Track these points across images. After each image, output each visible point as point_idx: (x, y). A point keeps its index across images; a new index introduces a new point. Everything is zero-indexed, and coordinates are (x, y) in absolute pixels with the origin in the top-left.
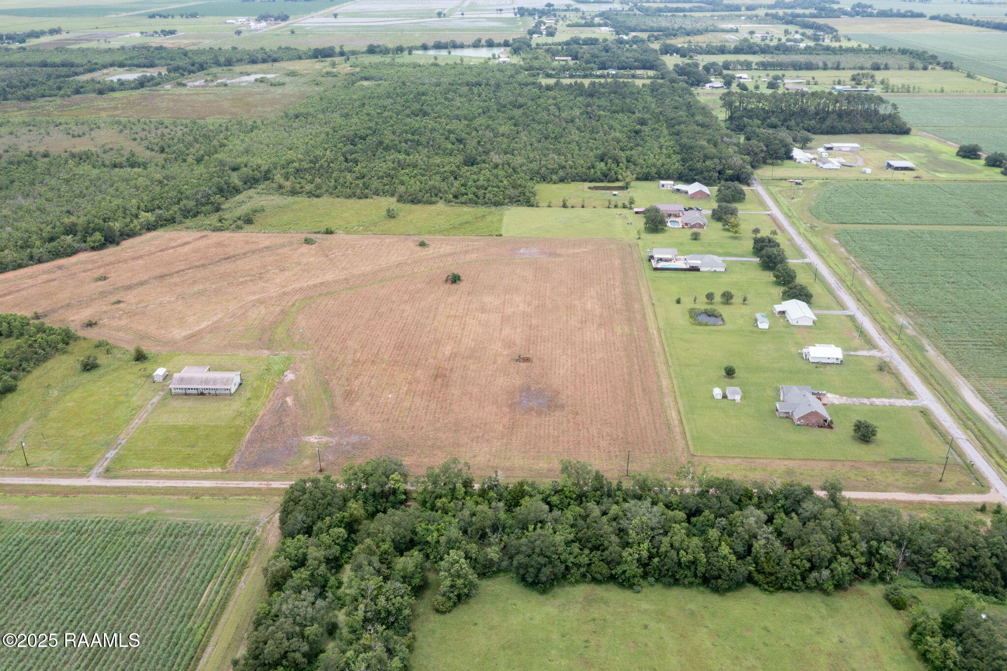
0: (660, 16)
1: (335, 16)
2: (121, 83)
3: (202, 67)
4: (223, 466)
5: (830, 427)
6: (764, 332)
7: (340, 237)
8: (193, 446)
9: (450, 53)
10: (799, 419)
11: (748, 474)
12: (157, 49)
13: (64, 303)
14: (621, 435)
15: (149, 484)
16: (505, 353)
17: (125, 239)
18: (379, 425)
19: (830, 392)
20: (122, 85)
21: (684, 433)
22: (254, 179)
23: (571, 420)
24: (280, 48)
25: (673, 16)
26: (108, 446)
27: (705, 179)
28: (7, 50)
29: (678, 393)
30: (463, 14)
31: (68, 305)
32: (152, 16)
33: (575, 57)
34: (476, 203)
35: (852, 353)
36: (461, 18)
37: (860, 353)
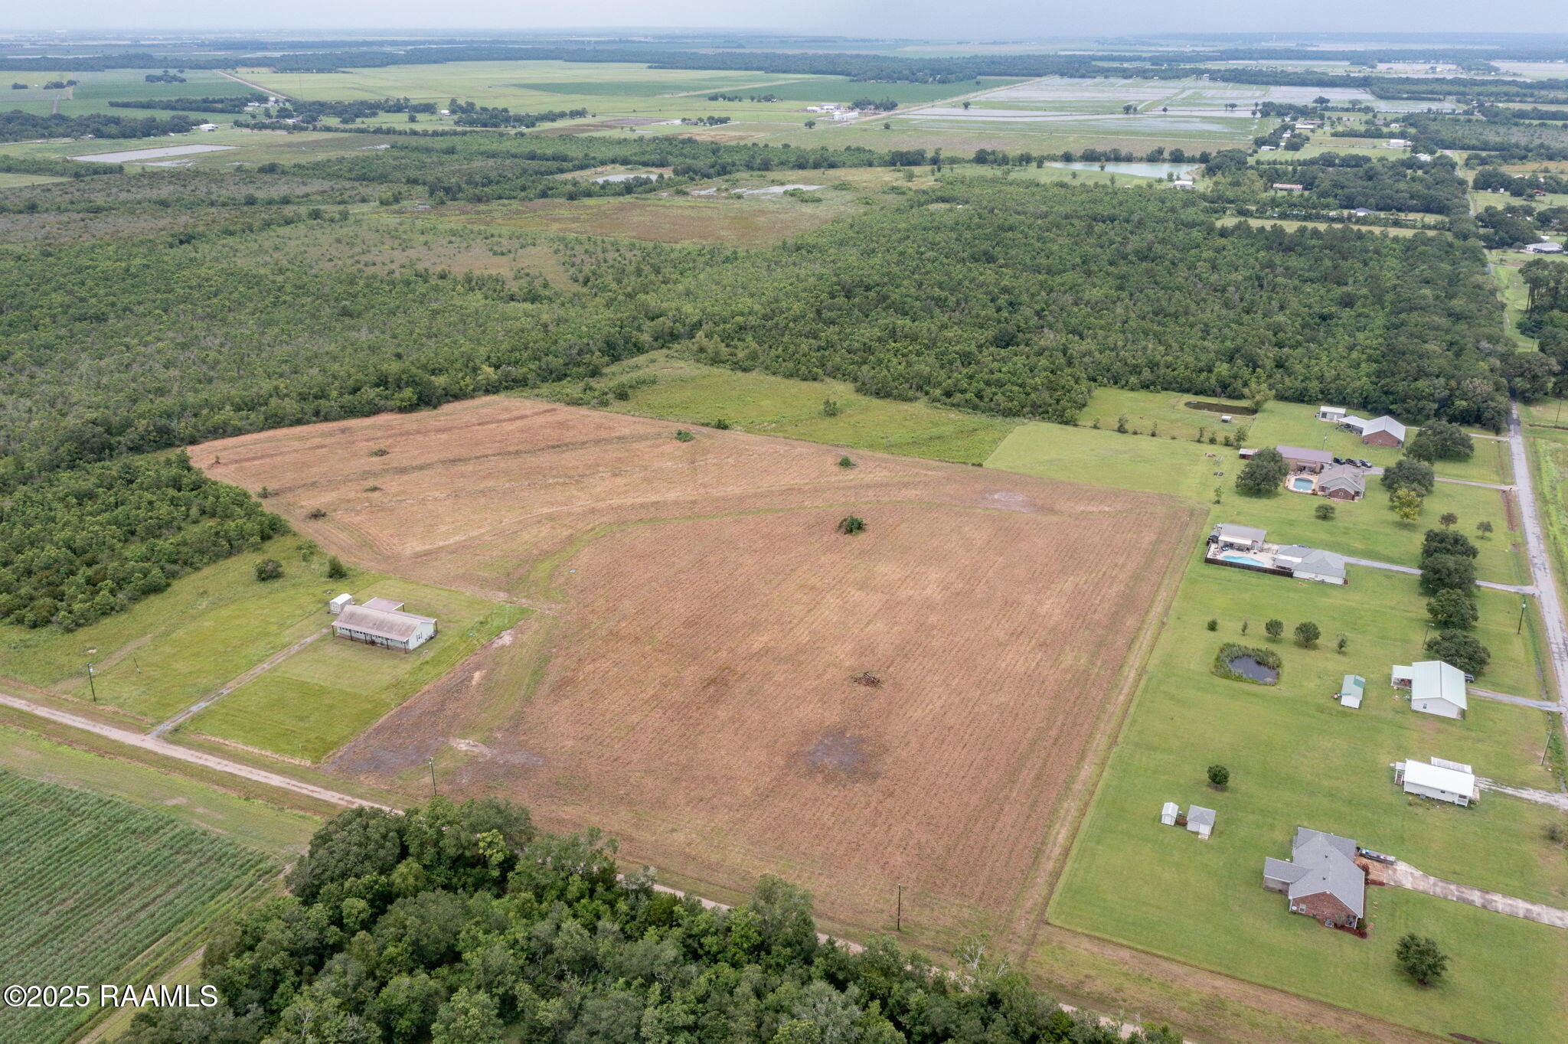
0: (1516, 124)
1: (966, 105)
2: (606, 186)
3: (724, 171)
4: (317, 760)
5: (1360, 931)
6: (1346, 713)
7: (736, 435)
8: (301, 719)
9: (1102, 168)
10: (1297, 901)
11: (1127, 984)
12: (684, 142)
13: (310, 481)
14: (939, 850)
15: (208, 763)
16: (848, 664)
17: (449, 402)
18: (570, 743)
19: (1409, 861)
20: (606, 189)
21: (1056, 875)
22: (672, 334)
23: (874, 804)
24: (848, 149)
25: (1541, 125)
26: (205, 693)
27: (1408, 411)
28: (501, 135)
29: (1096, 797)
30: (1165, 110)
31: (313, 484)
32: (714, 98)
33: (1308, 185)
34: (975, 408)
35: (1509, 791)
36: (1160, 116)
37: (1525, 794)
